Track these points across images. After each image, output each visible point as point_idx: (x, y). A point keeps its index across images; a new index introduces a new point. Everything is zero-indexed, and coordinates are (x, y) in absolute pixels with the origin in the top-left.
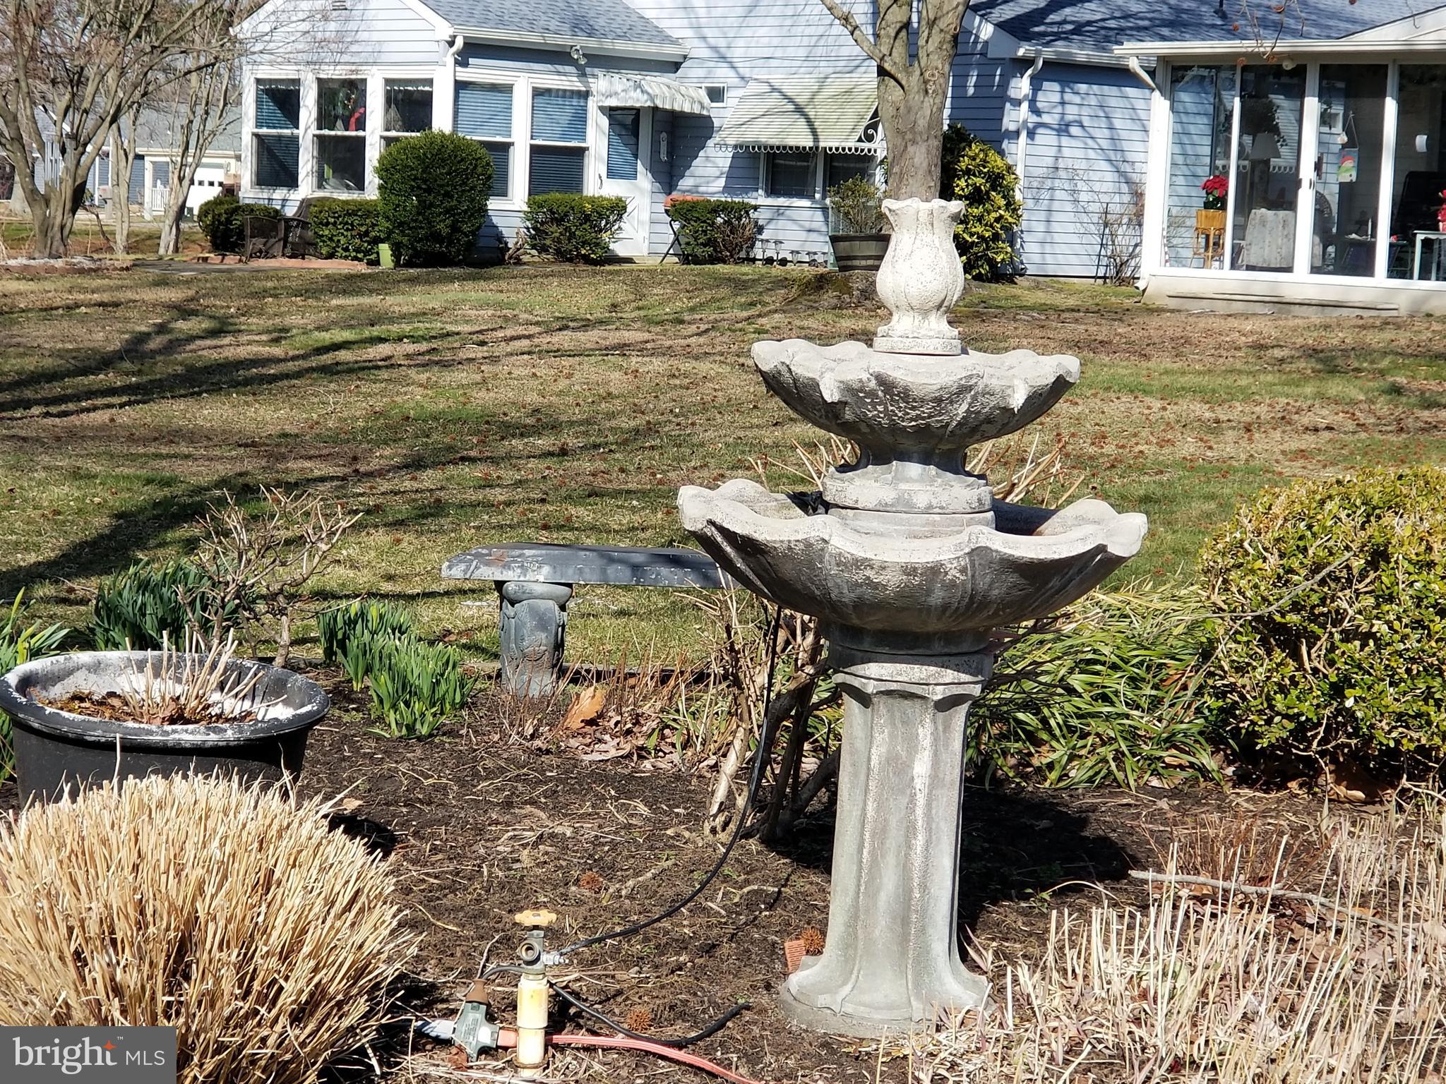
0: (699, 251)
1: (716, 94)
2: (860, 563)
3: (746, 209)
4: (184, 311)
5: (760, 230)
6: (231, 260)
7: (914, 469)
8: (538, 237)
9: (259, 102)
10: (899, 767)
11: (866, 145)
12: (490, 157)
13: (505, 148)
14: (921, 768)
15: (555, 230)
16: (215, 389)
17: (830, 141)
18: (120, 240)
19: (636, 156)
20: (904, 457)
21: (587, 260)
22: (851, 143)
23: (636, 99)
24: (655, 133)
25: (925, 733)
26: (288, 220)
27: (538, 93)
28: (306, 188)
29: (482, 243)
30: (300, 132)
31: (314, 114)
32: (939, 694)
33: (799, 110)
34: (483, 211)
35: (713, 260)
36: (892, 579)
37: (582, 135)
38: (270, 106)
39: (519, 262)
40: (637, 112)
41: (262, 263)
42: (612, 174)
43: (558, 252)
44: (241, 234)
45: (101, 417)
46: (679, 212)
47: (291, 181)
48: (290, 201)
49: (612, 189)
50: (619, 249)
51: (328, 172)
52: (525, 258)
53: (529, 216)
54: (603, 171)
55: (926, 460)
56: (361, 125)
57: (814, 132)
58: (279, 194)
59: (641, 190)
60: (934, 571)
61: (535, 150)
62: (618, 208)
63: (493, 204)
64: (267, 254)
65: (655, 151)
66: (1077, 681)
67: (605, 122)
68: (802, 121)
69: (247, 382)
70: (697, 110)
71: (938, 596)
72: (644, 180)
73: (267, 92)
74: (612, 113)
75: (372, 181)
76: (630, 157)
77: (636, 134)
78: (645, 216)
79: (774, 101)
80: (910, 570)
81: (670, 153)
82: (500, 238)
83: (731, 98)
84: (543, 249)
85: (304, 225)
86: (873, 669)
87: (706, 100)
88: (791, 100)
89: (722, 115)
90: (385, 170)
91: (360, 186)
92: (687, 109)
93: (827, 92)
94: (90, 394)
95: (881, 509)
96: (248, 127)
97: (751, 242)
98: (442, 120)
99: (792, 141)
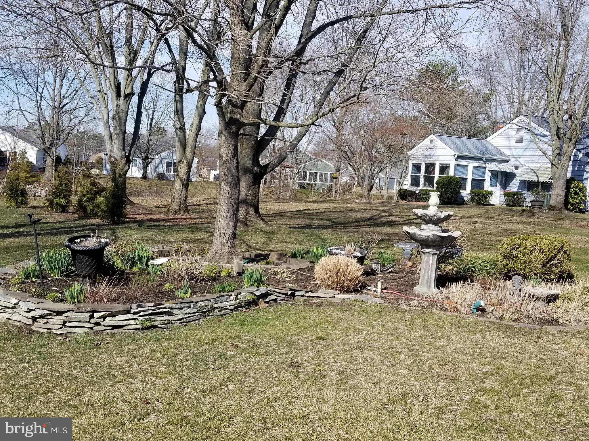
0: (510, 203)
1: (516, 168)
2: (420, 235)
3: (522, 194)
4: (384, 211)
5: (526, 199)
6: (404, 202)
7: (431, 225)
8: (472, 199)
9: (412, 168)
10: (428, 262)
11: (551, 181)
12: (462, 181)
13: (466, 179)
14: (431, 262)
15: (476, 198)
16: (388, 226)
17: (542, 179)
18: (385, 197)
19: (497, 182)
20: (430, 224)
21: (483, 204)
22: (547, 180)
23: (497, 169)
24: (502, 176)
25: (431, 258)
26: (416, 194)
27: (474, 167)
28: (421, 187)
29: (459, 200)
30: (421, 175)
31: (424, 171)
32: (433, 253)
33: (535, 173)
34: (459, 193)
35: (513, 206)
36: (424, 237)
37: (484, 176)
38: (415, 169)
39: (467, 204)
40: (497, 172)
41: (411, 203)
42: (491, 185)
43: (477, 203)
44: (406, 196)
45: (365, 229)
46: (506, 194)
47: (418, 185)
48: (417, 190)
49: (491, 189)
50: (491, 202)
51: (427, 183)
52: (469, 204)
53: (471, 194)
54: (489, 184)
55: (433, 224)
56: (434, 173)
57: (538, 177)
58: (415, 188)
59: (498, 189)
60: (429, 236)
61: (473, 180)
62: (491, 193)
63: (462, 191)
64: (411, 201)
65: (502, 181)
66: (482, 264)
67: (490, 174)
68: (535, 175)
69: (394, 225)
70: (511, 171)
71: (430, 240)
72: (499, 187)
73: (415, 166)
74: (492, 172)
75: (435, 186)
76: (495, 182)
77: (497, 177)
78: (498, 195)
79: (529, 170)
80: (426, 236)
81: (505, 181)
82: (463, 199)
83: (520, 170)
84: (473, 202)
85: (420, 195)
86: (425, 249)
87: (514, 169)
88: (533, 170)
89: (518, 173)
90: (438, 183)
91: (433, 186)
92: (509, 171)
93: (542, 169)
94: (364, 225)
95: (426, 230)
96: (410, 173)
97: (523, 201)
98: (451, 173)
99: (532, 180)
